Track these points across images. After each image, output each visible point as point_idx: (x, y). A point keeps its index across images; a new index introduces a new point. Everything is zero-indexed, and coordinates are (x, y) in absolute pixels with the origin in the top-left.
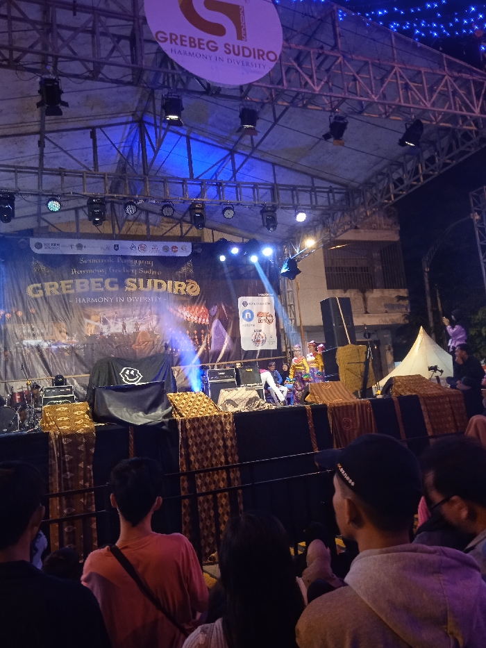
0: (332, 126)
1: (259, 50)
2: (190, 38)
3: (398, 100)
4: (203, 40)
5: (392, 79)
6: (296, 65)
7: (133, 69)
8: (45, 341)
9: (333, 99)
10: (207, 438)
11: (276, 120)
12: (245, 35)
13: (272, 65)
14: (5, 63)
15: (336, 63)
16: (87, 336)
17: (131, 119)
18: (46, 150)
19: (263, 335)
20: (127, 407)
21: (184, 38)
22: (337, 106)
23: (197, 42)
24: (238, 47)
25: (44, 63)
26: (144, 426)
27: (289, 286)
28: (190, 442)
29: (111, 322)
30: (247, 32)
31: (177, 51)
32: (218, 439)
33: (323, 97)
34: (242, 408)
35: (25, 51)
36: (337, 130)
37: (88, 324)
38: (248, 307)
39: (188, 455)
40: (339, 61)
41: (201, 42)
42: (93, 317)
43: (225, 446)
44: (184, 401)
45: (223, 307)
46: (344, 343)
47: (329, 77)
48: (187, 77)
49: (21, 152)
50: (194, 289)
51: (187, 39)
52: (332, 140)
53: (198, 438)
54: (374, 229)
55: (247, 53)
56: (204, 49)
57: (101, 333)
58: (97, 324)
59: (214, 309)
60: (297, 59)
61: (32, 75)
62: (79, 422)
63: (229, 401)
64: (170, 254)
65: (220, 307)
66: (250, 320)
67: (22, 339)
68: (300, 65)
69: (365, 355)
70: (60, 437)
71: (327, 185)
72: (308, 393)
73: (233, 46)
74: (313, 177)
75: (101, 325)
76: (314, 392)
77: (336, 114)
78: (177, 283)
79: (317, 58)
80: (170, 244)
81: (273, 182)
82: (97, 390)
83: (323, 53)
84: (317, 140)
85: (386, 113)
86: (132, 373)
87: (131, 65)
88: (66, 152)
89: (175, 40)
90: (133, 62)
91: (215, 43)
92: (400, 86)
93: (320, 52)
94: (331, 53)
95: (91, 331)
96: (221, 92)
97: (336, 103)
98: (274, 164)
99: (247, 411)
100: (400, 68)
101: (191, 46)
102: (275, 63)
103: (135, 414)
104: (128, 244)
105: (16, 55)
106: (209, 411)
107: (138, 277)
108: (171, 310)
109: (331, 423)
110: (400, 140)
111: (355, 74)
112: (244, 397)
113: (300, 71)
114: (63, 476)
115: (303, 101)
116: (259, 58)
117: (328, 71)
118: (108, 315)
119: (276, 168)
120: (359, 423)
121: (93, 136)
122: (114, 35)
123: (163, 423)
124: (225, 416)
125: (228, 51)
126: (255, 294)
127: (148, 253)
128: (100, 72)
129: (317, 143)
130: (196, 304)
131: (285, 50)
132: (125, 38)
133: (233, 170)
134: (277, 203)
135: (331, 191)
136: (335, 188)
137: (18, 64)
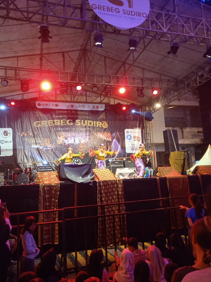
0: (172, 48)
1: (138, 12)
2: (107, 7)
3: (204, 35)
4: (113, 8)
5: (200, 26)
6: (156, 19)
7: (82, 21)
8: (41, 146)
9: (172, 35)
10: (110, 190)
11: (145, 47)
12: (132, 5)
13: (145, 19)
14: (25, 19)
15: (175, 18)
16: (59, 145)
17: (79, 48)
18: (43, 62)
19: (136, 146)
20: (74, 175)
21: (104, 7)
22: (174, 39)
23: (110, 9)
24: (129, 11)
25: (43, 19)
26: (82, 183)
27: (148, 124)
28: (102, 192)
29: (69, 139)
30: (133, 4)
31: (101, 13)
32: (115, 191)
33: (168, 35)
34: (127, 177)
35: (34, 13)
36: (174, 49)
37: (59, 139)
38: (129, 134)
39: (101, 198)
40: (176, 17)
41: (112, 9)
42: (61, 136)
43: (118, 194)
44: (100, 173)
45: (118, 133)
46: (174, 150)
47: (171, 25)
48: (105, 25)
49: (33, 63)
50: (105, 125)
51: (106, 8)
52: (171, 54)
53: (106, 190)
54: (188, 100)
55: (133, 14)
56: (113, 12)
57: (65, 144)
58: (63, 139)
59: (114, 134)
60: (156, 18)
61: (36, 24)
62: (52, 180)
63: (120, 174)
64: (95, 109)
65: (117, 134)
66: (130, 139)
67: (31, 145)
68: (158, 20)
69: (183, 156)
70: (44, 187)
71: (167, 78)
72: (157, 172)
73: (127, 11)
74: (161, 74)
75: (64, 140)
76: (160, 171)
77: (174, 42)
78: (98, 122)
79: (165, 16)
80: (96, 105)
81: (142, 77)
82: (61, 166)
83: (169, 14)
84: (163, 57)
85: (197, 42)
86: (78, 161)
87: (81, 19)
88: (52, 63)
89: (100, 8)
90: (81, 18)
91: (119, 10)
92: (205, 29)
93: (167, 13)
94: (172, 14)
95: (60, 142)
96: (121, 32)
97: (174, 37)
98: (143, 69)
99: (129, 178)
100: (205, 21)
101: (107, 11)
102: (146, 18)
103: (78, 178)
104: (77, 105)
105: (30, 15)
106: (111, 178)
107: (81, 119)
108: (95, 134)
109: (168, 186)
110: (204, 55)
111: (184, 24)
112: (128, 172)
113: (158, 22)
114: (45, 204)
115: (158, 36)
116: (139, 16)
117: (170, 23)
118: (68, 136)
119: (144, 70)
120: (181, 186)
121: (63, 56)
122: (74, 7)
123: (90, 183)
124: (119, 180)
125: (124, 13)
126: (132, 128)
127: (86, 109)
128: (67, 23)
129: (163, 58)
130: (106, 132)
131: (150, 13)
132: (78, 8)
133: (124, 71)
134: (144, 86)
135: (169, 81)
136: (171, 80)
137: (31, 20)
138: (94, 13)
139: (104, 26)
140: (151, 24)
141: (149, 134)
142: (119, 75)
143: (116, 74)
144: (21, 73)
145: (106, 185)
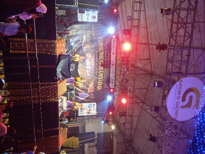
0: (154, 137)
1: (178, 113)
4: (180, 95)
7: (171, 73)
8: (85, 42)
9: (163, 138)
10: (50, 92)
11: (154, 118)
12: (182, 108)
14: (172, 34)
17: (153, 71)
18: (143, 45)
19: (83, 111)
20: (63, 66)
22: (160, 139)
23: (180, 93)
25: (172, 46)
26: (56, 71)
28: (49, 86)
30: (184, 109)
31: (177, 86)
32: (49, 96)
33: (163, 134)
34: (60, 105)
35: (175, 40)
36: (153, 139)
37: (90, 55)
38: (92, 105)
39: (45, 85)
40: (175, 140)
42: (92, 56)
43: (47, 98)
44: (64, 84)
45: (93, 98)
46: (80, 140)
47: (170, 136)
49: (143, 38)
50: (99, 88)
52: (149, 137)
53: (50, 89)
54: (117, 150)
55: (177, 109)
56: (178, 95)
57: (86, 59)
59: (92, 95)
60: (174, 125)
61: (168, 41)
62: (59, 50)
63: (62, 100)
64: (111, 81)
66: (88, 107)
67: (85, 35)
69: (75, 147)
70: (54, 44)
71: (133, 134)
72: (63, 128)
74: (135, 129)
76: (64, 130)
77: (158, 139)
78: (101, 82)
79: (176, 132)
80: (114, 81)
81: (134, 115)
84: (148, 131)
88: (143, 51)
89: (180, 86)
90: (173, 72)
91: (180, 99)
93: (178, 134)
94: (177, 137)
95: (87, 56)
96: (164, 100)
98: (139, 116)
101: (178, 91)
102: (174, 118)
103: (60, 68)
104: (114, 68)
105: (174, 38)
106: (60, 93)
107: (104, 70)
108: (93, 81)
109: (53, 137)
111: (171, 146)
112: (64, 105)
113: (172, 127)
114: (41, 44)
115: (162, 128)
116: (175, 113)
118: (92, 61)
120: (52, 147)
122: (180, 67)
123: (56, 77)
124: (57, 99)
125: (177, 103)
126: (97, 108)
127: (111, 74)
128: (169, 62)
130: (94, 88)
131: (178, 121)
132: (180, 70)
133: (137, 102)
134: (127, 117)
135: (131, 135)
136: (132, 137)
137: (171, 38)
138: (177, 81)
139: (168, 88)
140: (170, 122)
141: (93, 121)
142: (135, 99)
143: (136, 96)
144: (136, 30)
145: (54, 89)
